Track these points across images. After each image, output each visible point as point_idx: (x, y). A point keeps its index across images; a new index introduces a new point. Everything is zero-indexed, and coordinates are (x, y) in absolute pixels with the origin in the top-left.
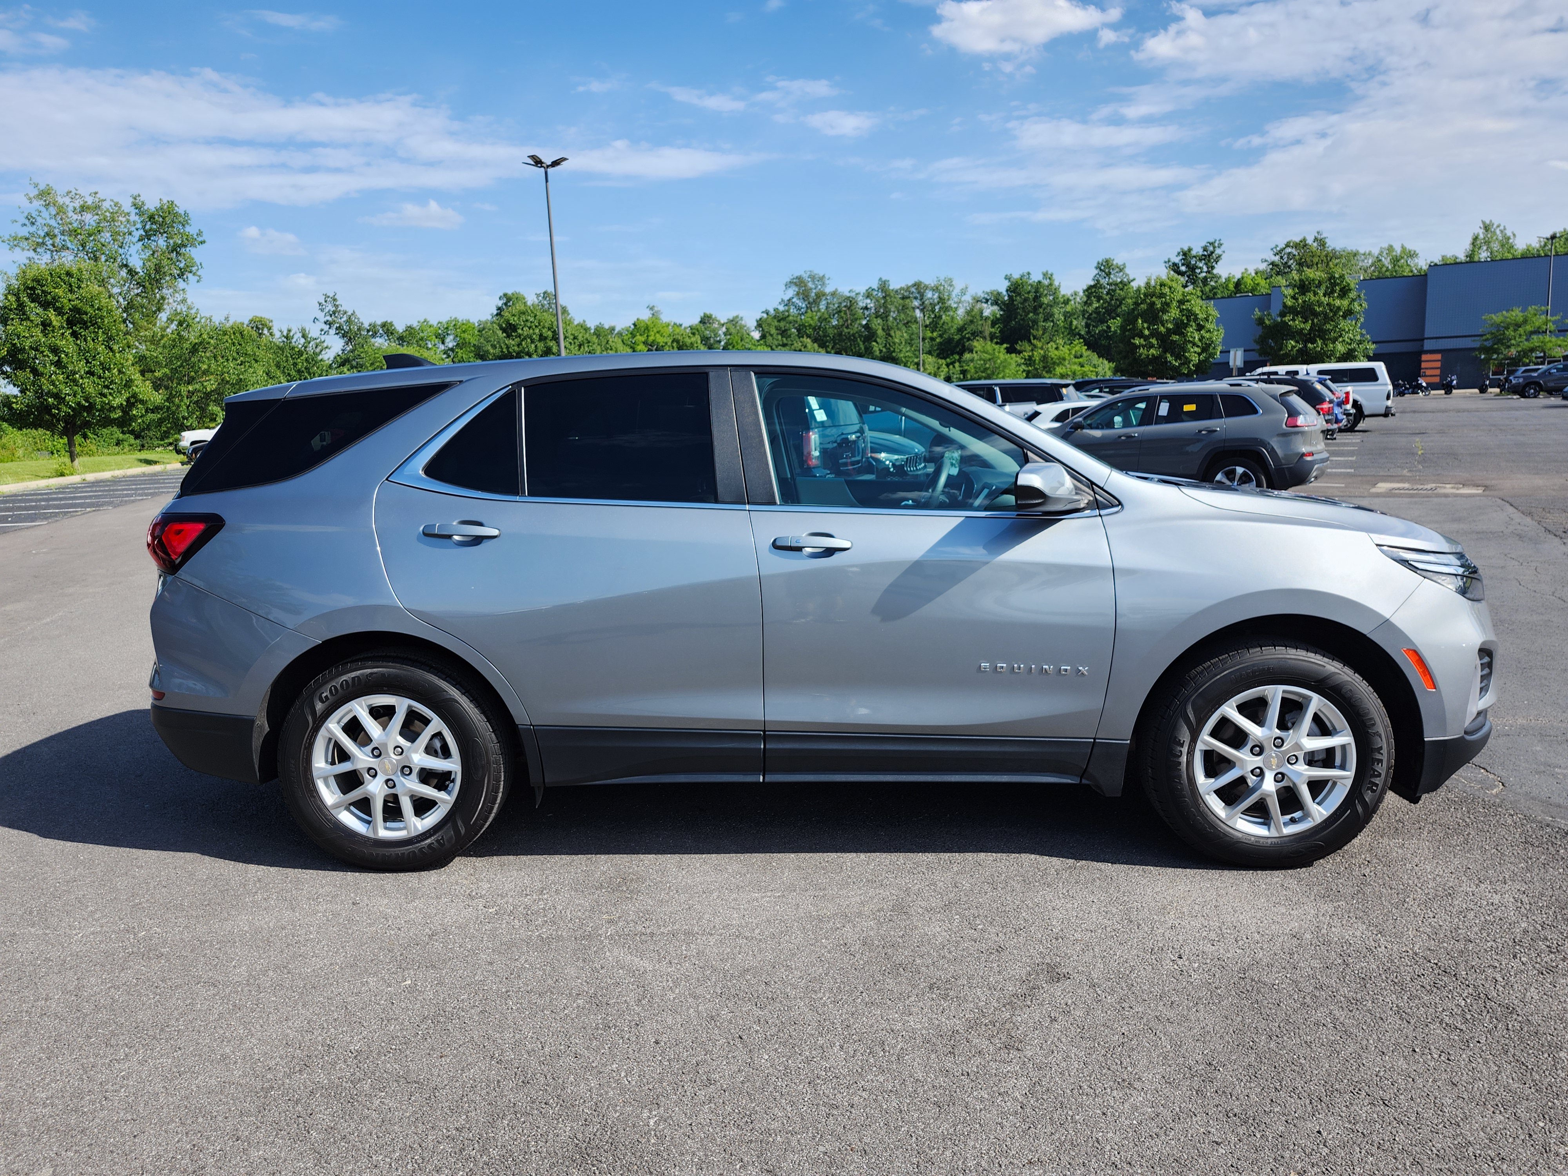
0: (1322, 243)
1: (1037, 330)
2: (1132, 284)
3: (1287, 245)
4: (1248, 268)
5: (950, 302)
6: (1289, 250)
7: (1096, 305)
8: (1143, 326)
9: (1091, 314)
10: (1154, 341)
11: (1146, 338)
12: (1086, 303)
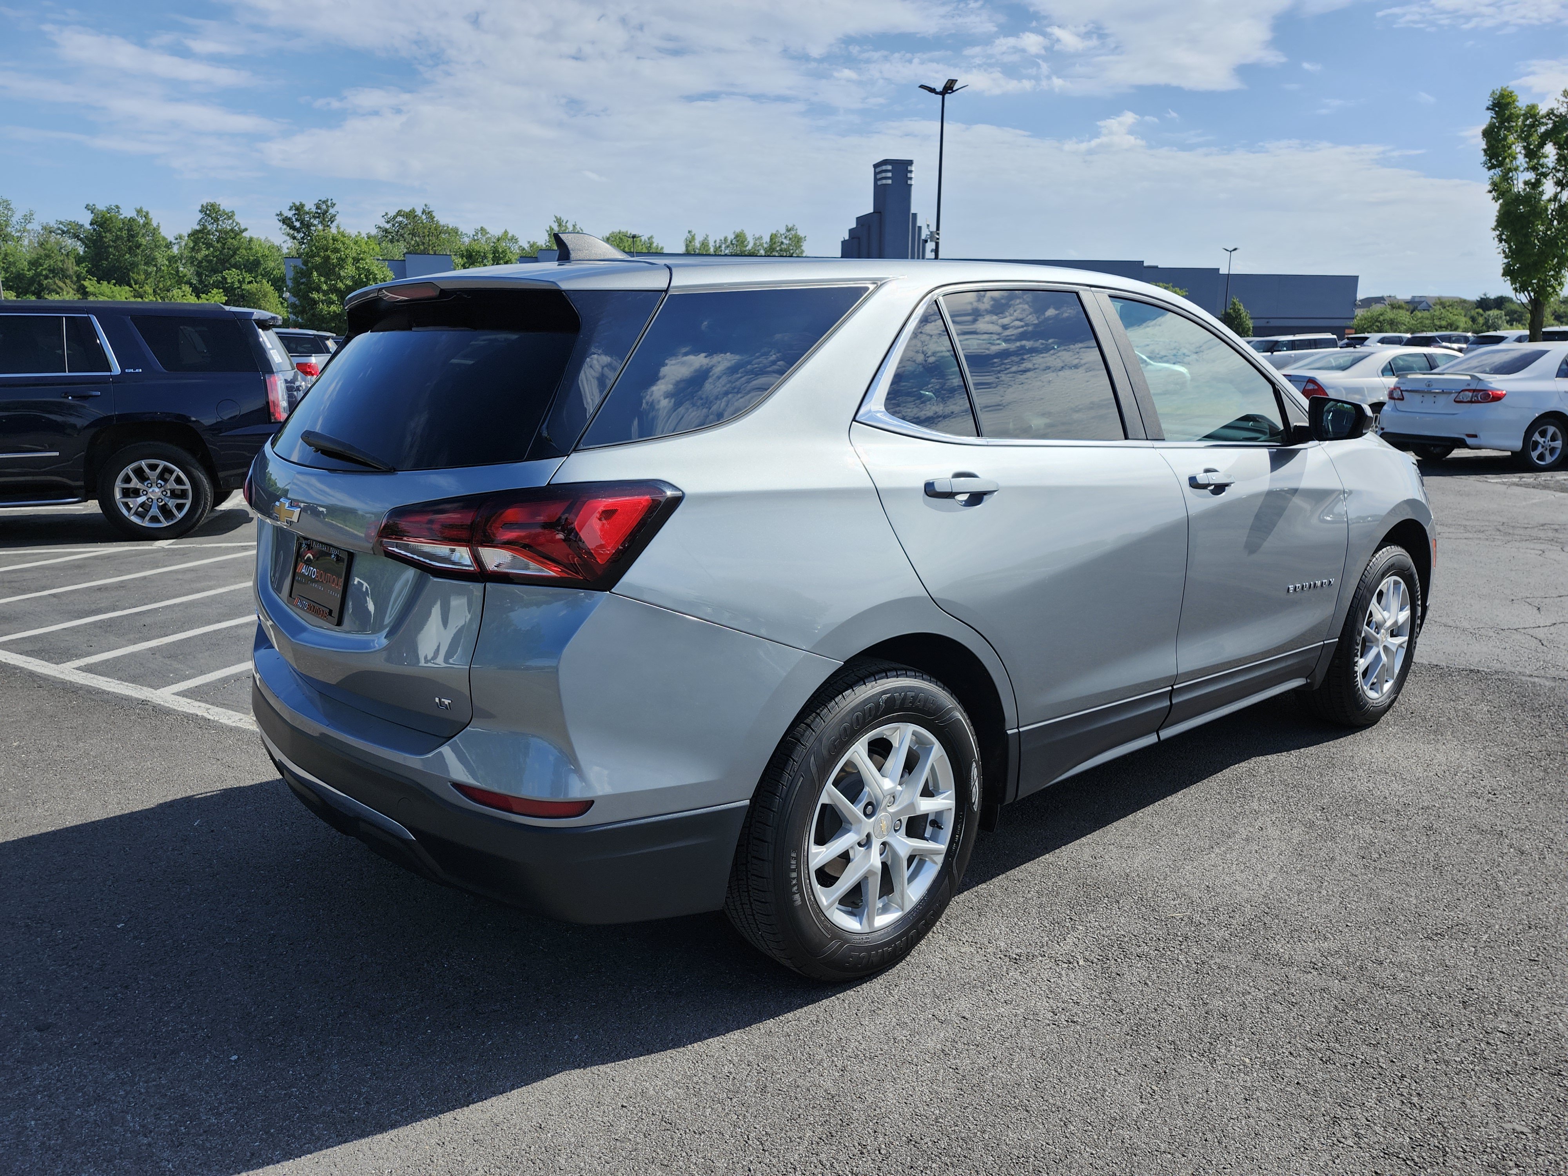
0: (429, 214)
1: (138, 274)
2: (244, 234)
3: (399, 213)
4: (361, 232)
5: (9, 229)
6: (400, 219)
7: (204, 252)
8: (319, 280)
9: (201, 262)
10: (334, 297)
11: (325, 293)
12: (193, 249)
